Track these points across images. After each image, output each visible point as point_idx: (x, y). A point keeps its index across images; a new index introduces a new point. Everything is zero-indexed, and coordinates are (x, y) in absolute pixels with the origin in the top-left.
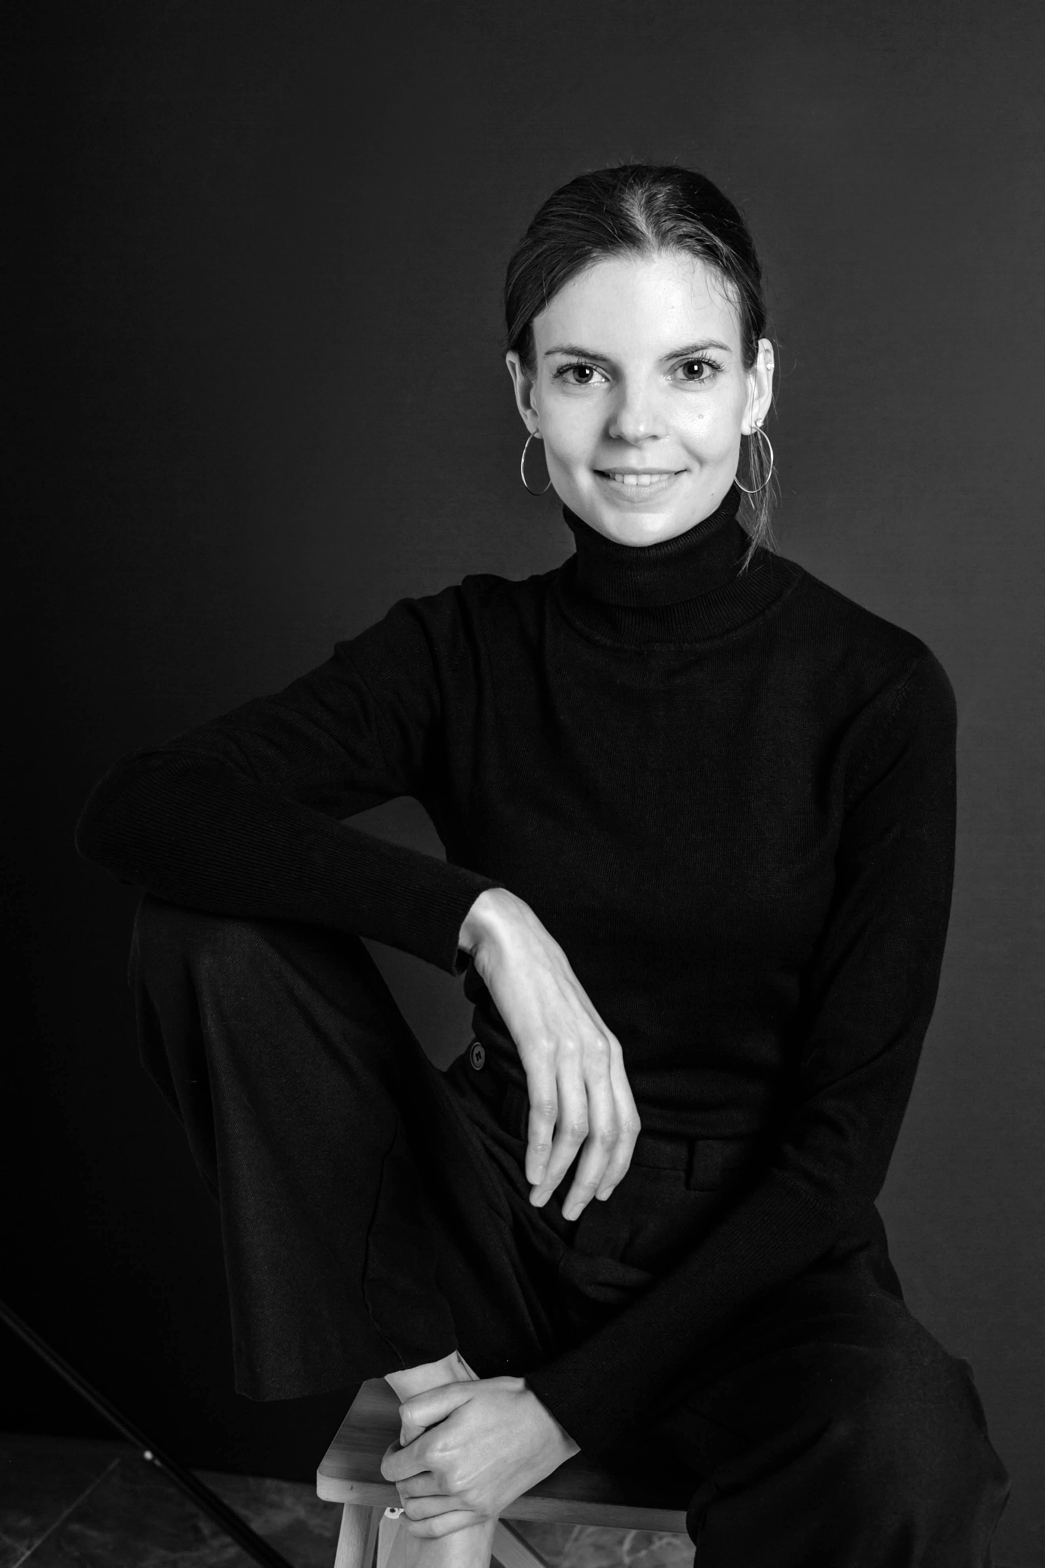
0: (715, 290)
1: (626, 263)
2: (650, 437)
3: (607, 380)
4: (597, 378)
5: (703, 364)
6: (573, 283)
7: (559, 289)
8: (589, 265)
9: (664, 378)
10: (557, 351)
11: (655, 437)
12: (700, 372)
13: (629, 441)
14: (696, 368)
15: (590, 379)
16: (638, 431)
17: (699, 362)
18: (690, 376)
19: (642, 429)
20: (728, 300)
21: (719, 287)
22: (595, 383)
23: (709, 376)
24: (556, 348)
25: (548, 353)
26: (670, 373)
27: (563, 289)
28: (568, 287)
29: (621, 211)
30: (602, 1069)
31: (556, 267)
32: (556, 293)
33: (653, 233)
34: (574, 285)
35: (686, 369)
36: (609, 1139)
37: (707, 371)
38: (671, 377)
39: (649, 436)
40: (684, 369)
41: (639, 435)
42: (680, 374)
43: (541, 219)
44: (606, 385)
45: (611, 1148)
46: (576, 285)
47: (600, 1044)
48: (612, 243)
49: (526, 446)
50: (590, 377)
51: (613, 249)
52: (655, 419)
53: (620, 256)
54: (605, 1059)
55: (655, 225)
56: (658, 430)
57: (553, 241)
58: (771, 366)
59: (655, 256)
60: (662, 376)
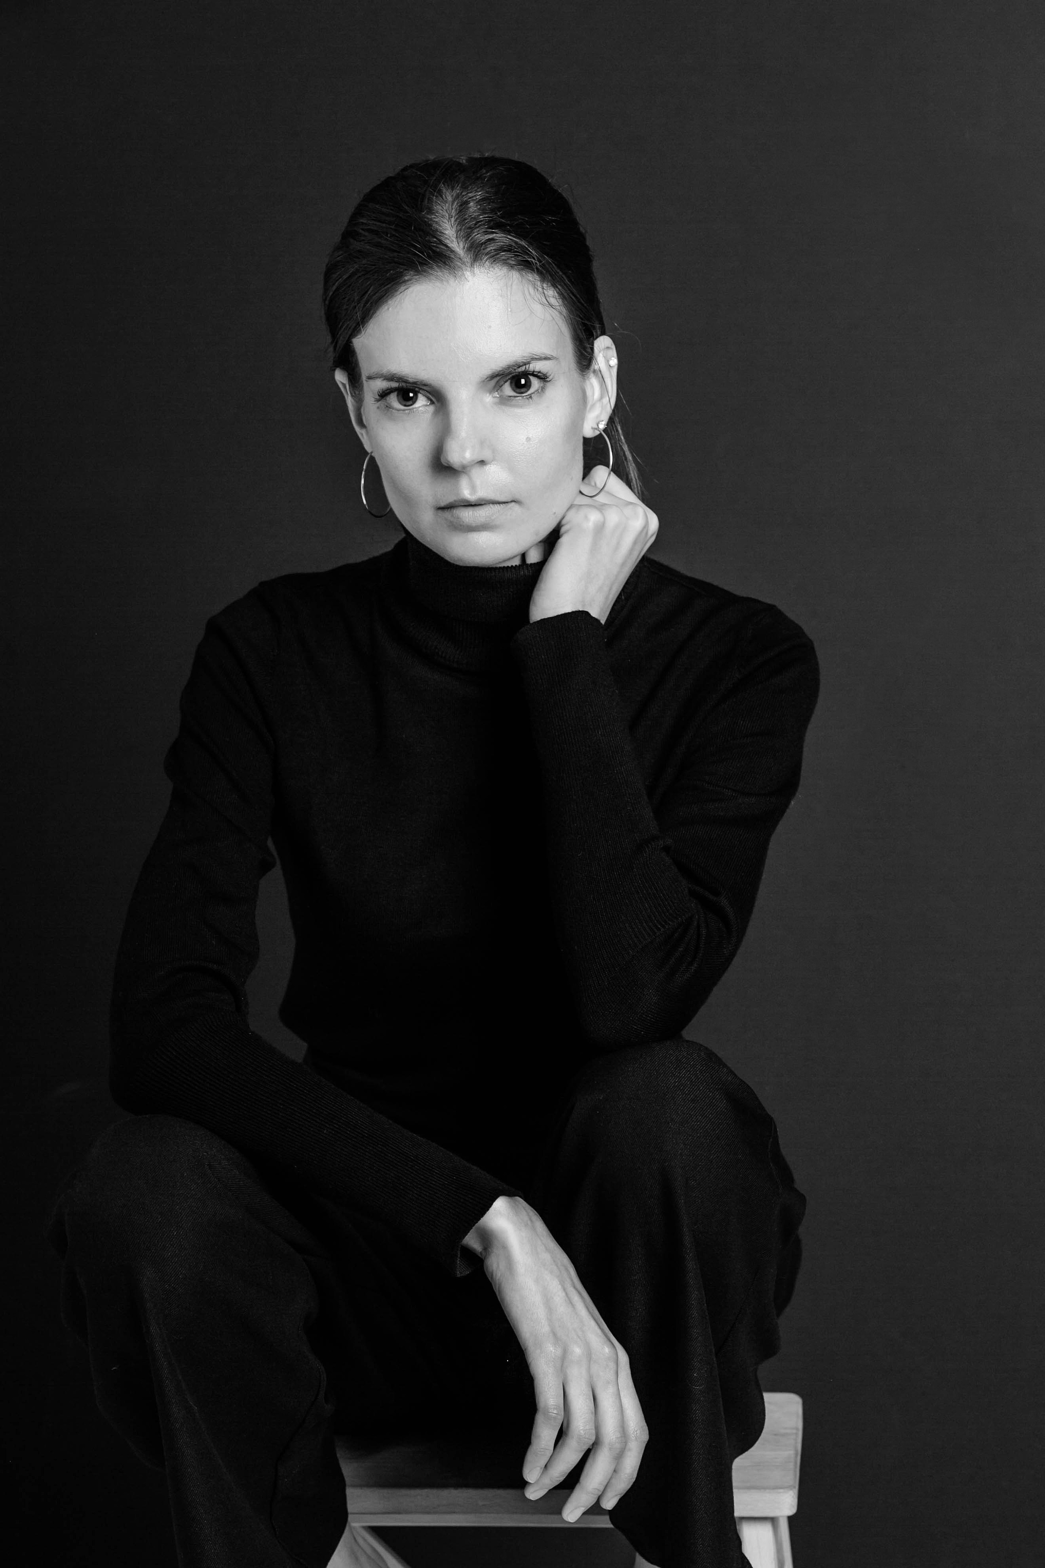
0: (534, 300)
1: (438, 284)
2: (478, 462)
3: (432, 403)
4: (421, 401)
5: (531, 378)
6: (386, 308)
7: (375, 312)
8: (402, 288)
9: (491, 396)
10: (377, 378)
11: (482, 463)
12: (528, 385)
13: (457, 469)
14: (523, 381)
15: (414, 403)
16: (464, 458)
17: (526, 374)
18: (518, 390)
19: (468, 456)
20: (551, 306)
21: (538, 296)
22: (419, 407)
23: (538, 390)
24: (376, 374)
25: (370, 378)
26: (496, 389)
27: (378, 313)
28: (383, 310)
29: (430, 225)
30: (611, 1375)
31: (369, 288)
32: (371, 318)
33: (464, 248)
34: (388, 309)
35: (514, 384)
36: (618, 1446)
37: (535, 383)
38: (498, 393)
39: (476, 461)
40: (511, 383)
41: (465, 462)
42: (508, 390)
43: (349, 234)
44: (431, 409)
45: (619, 1457)
46: (390, 309)
47: (607, 1350)
48: (422, 264)
49: (364, 468)
50: (414, 400)
51: (425, 271)
52: (482, 443)
53: (432, 277)
54: (612, 1365)
55: (467, 240)
56: (486, 455)
57: (364, 262)
58: (614, 362)
59: (468, 274)
60: (488, 395)
